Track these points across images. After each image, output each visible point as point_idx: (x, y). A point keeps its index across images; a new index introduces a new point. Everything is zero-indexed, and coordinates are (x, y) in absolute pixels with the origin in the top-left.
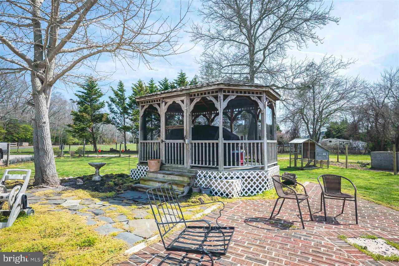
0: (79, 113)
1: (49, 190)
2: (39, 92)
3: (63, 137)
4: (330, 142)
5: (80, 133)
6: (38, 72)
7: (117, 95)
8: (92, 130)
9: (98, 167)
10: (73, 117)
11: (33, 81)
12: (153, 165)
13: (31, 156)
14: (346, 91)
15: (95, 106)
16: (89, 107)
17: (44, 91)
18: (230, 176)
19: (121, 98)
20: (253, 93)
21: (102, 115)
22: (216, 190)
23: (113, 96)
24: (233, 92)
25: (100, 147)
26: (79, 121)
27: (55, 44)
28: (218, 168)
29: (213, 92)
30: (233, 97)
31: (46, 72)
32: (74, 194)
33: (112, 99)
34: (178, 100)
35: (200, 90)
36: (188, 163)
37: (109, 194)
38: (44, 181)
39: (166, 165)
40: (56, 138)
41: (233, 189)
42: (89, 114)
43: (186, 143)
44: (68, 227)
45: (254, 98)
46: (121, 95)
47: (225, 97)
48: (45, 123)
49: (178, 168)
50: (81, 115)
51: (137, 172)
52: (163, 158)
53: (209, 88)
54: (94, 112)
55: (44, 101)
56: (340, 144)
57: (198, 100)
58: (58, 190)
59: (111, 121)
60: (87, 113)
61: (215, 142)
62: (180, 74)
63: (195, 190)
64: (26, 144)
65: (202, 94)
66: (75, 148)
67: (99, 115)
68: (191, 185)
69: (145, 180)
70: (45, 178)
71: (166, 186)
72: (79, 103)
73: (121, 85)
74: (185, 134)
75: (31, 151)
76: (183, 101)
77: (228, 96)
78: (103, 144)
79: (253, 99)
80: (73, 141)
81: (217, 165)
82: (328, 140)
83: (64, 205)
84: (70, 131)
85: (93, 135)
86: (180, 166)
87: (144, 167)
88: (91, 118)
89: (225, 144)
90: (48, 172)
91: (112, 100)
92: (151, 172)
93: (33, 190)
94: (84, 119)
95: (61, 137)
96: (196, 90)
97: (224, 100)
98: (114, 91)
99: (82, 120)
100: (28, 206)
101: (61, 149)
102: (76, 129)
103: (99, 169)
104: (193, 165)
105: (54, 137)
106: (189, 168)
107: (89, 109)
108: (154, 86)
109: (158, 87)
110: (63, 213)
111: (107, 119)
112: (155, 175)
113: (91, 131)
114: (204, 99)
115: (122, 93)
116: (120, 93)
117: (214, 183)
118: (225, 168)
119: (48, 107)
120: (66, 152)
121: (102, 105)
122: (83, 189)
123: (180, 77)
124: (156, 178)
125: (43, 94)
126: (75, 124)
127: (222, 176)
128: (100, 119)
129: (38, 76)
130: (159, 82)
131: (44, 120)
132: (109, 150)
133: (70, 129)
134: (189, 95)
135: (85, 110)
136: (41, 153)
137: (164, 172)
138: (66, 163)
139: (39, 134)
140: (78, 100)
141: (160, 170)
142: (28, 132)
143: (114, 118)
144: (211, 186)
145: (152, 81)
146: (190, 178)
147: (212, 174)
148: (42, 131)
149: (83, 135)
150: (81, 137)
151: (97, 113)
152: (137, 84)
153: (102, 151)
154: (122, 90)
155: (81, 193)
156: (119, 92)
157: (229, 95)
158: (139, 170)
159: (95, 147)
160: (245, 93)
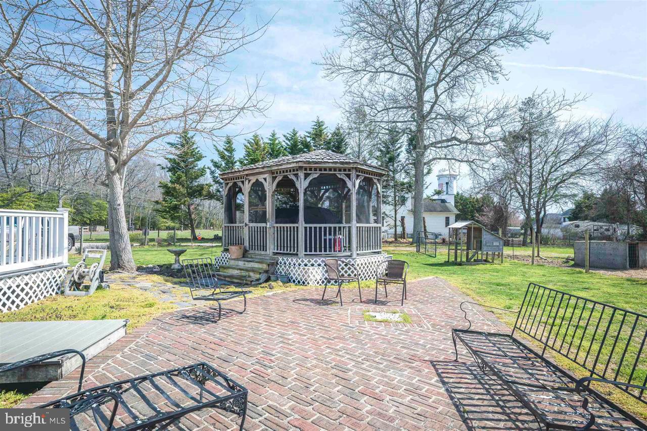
0: (170, 185)
1: (125, 275)
2: (113, 173)
3: (152, 219)
4: (577, 226)
5: (172, 211)
6: (111, 151)
7: (223, 157)
8: (189, 209)
9: (178, 254)
10: (162, 190)
11: (106, 161)
12: (235, 250)
13: (108, 243)
14: (590, 143)
15: (192, 174)
16: (183, 175)
17: (118, 170)
18: (311, 263)
19: (228, 161)
20: (340, 170)
21: (201, 187)
22: (294, 278)
23: (217, 158)
24: (315, 170)
25: (201, 233)
26: (171, 196)
27: (128, 120)
28: (297, 255)
29: (294, 171)
30: (316, 176)
31: (120, 151)
32: (148, 278)
33: (216, 163)
34: (261, 178)
35: (280, 167)
36: (271, 248)
37: (183, 280)
38: (119, 266)
39: (250, 252)
40: (142, 219)
41: (309, 276)
42: (183, 186)
43: (268, 226)
44: (137, 298)
45: (341, 176)
46: (229, 156)
47: (306, 176)
48: (119, 205)
49: (261, 255)
50: (172, 187)
51: (221, 260)
52: (247, 244)
53: (289, 166)
54: (191, 182)
55: (118, 182)
56: (595, 230)
57: (280, 179)
58: (134, 275)
59: (215, 196)
60: (180, 184)
61: (295, 225)
62: (315, 124)
63: (273, 277)
64: (100, 229)
65: (283, 172)
66: (164, 234)
67: (197, 186)
68: (270, 272)
69: (224, 268)
70: (121, 263)
71: (244, 273)
72: (170, 170)
73: (229, 142)
74: (267, 217)
75: (106, 238)
76: (265, 179)
77: (309, 174)
78: (210, 229)
79: (339, 177)
80: (167, 225)
81: (297, 251)
82: (572, 224)
83: (137, 286)
84: (157, 210)
85: (190, 216)
86: (263, 253)
87: (228, 255)
88: (187, 191)
89: (306, 228)
90: (123, 256)
91: (216, 165)
92: (232, 259)
93: (109, 274)
94: (177, 192)
95: (149, 218)
96: (276, 168)
97: (305, 179)
98: (218, 151)
99: (175, 194)
100: (104, 280)
101: (145, 235)
102: (165, 207)
103: (179, 256)
104: (276, 251)
105: (139, 217)
106: (271, 254)
107: (184, 178)
108: (277, 142)
109: (284, 144)
110: (135, 291)
111: (209, 192)
112: (236, 263)
113: (187, 211)
114: (286, 177)
115: (231, 153)
116: (228, 154)
117: (292, 271)
118: (305, 255)
119: (123, 187)
120: (152, 240)
121: (202, 172)
122: (158, 274)
123: (315, 127)
124: (237, 266)
125: (117, 174)
126: (164, 200)
127: (301, 263)
128: (198, 192)
129: (111, 155)
130: (285, 136)
131: (118, 202)
132: (212, 237)
133: (159, 207)
134: (272, 172)
135: (178, 180)
136: (117, 237)
137: (246, 259)
138: (150, 253)
139: (114, 216)
140: (169, 165)
141: (243, 257)
142: (104, 210)
143: (218, 191)
144: (290, 274)
145: (273, 135)
146: (269, 265)
147: (292, 260)
148: (117, 213)
149: (175, 216)
150: (173, 218)
151: (196, 184)
152: (251, 140)
153: (203, 239)
154: (230, 150)
155: (156, 278)
156: (226, 153)
157: (311, 174)
158: (223, 258)
159: (193, 232)
160: (330, 170)
